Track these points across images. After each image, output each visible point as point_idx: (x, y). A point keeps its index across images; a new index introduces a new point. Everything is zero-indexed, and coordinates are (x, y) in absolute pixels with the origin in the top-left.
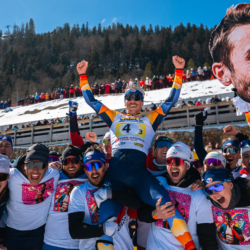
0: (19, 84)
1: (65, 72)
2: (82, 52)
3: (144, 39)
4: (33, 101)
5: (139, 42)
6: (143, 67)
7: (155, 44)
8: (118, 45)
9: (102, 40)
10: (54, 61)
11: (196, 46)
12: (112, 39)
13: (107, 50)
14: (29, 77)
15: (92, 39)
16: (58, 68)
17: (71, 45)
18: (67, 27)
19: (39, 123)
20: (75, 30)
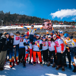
0: (7, 22)
1: (15, 21)
2: (18, 18)
3: (28, 18)
4: (10, 25)
5: (27, 18)
6: (28, 22)
7: (30, 19)
8: (24, 18)
9: (21, 17)
10: (13, 19)
11: (36, 20)
12: (23, 17)
13: (22, 18)
14: (9, 21)
15: (20, 16)
16: (14, 20)
17: (16, 17)
18: (16, 14)
19: (11, 29)
20: (17, 14)
